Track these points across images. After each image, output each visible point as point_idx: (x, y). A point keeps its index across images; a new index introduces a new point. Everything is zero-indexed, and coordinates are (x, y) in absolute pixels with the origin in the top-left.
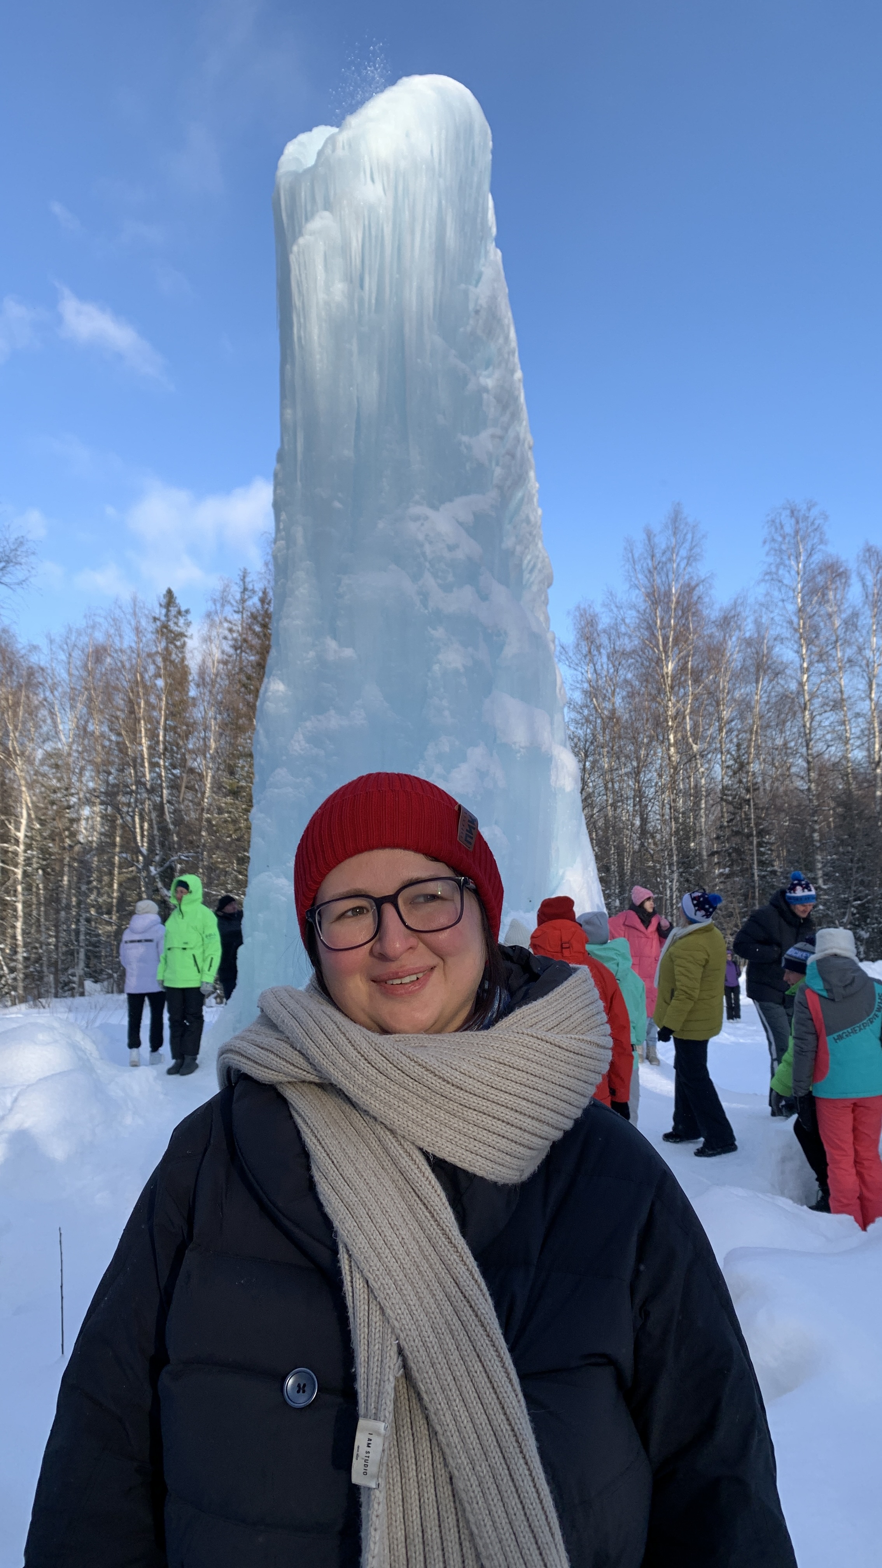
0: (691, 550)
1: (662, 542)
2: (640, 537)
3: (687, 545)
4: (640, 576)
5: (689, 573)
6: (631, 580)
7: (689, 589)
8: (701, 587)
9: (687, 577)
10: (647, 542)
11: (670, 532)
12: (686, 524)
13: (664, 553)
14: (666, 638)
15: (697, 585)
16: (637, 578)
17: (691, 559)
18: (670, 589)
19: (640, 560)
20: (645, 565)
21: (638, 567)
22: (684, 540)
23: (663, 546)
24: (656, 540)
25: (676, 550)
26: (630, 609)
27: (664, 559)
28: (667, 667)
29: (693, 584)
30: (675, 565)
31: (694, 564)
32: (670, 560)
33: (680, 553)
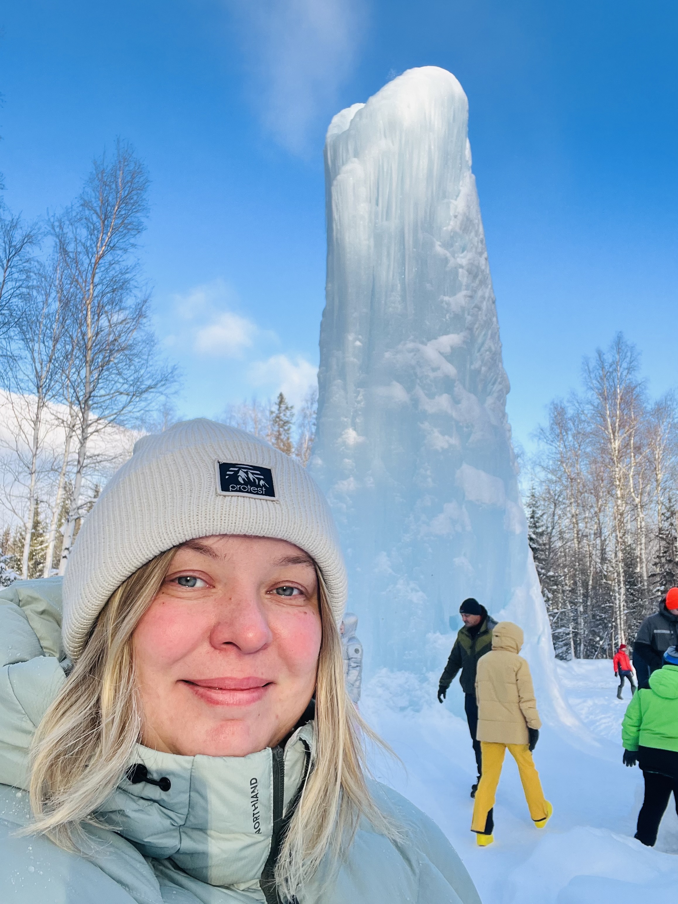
0: (631, 363)
1: (609, 358)
2: (593, 355)
3: (628, 359)
4: (594, 382)
5: (629, 379)
6: (587, 385)
7: (629, 390)
8: (638, 388)
9: (628, 381)
10: (598, 359)
11: (615, 351)
12: (627, 345)
13: (611, 366)
14: (613, 424)
15: (636, 387)
16: (592, 383)
17: (630, 370)
18: (615, 390)
19: (593, 371)
20: (597, 374)
21: (592, 375)
22: (626, 356)
23: (611, 361)
24: (605, 357)
25: (619, 363)
26: (587, 404)
27: (611, 370)
28: (615, 444)
29: (632, 386)
30: (619, 374)
31: (633, 372)
32: (615, 370)
33: (623, 366)
